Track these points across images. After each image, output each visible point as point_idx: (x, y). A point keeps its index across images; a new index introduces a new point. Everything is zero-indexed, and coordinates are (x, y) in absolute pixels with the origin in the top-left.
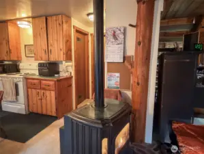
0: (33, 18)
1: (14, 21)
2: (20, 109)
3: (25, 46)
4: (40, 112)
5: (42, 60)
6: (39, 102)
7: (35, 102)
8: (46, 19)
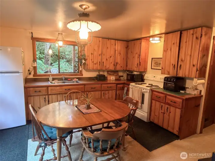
0: (166, 33)
1: (147, 38)
2: (142, 116)
3: (152, 58)
4: (160, 124)
5: (169, 74)
6: (161, 115)
7: (157, 114)
8: (181, 34)
